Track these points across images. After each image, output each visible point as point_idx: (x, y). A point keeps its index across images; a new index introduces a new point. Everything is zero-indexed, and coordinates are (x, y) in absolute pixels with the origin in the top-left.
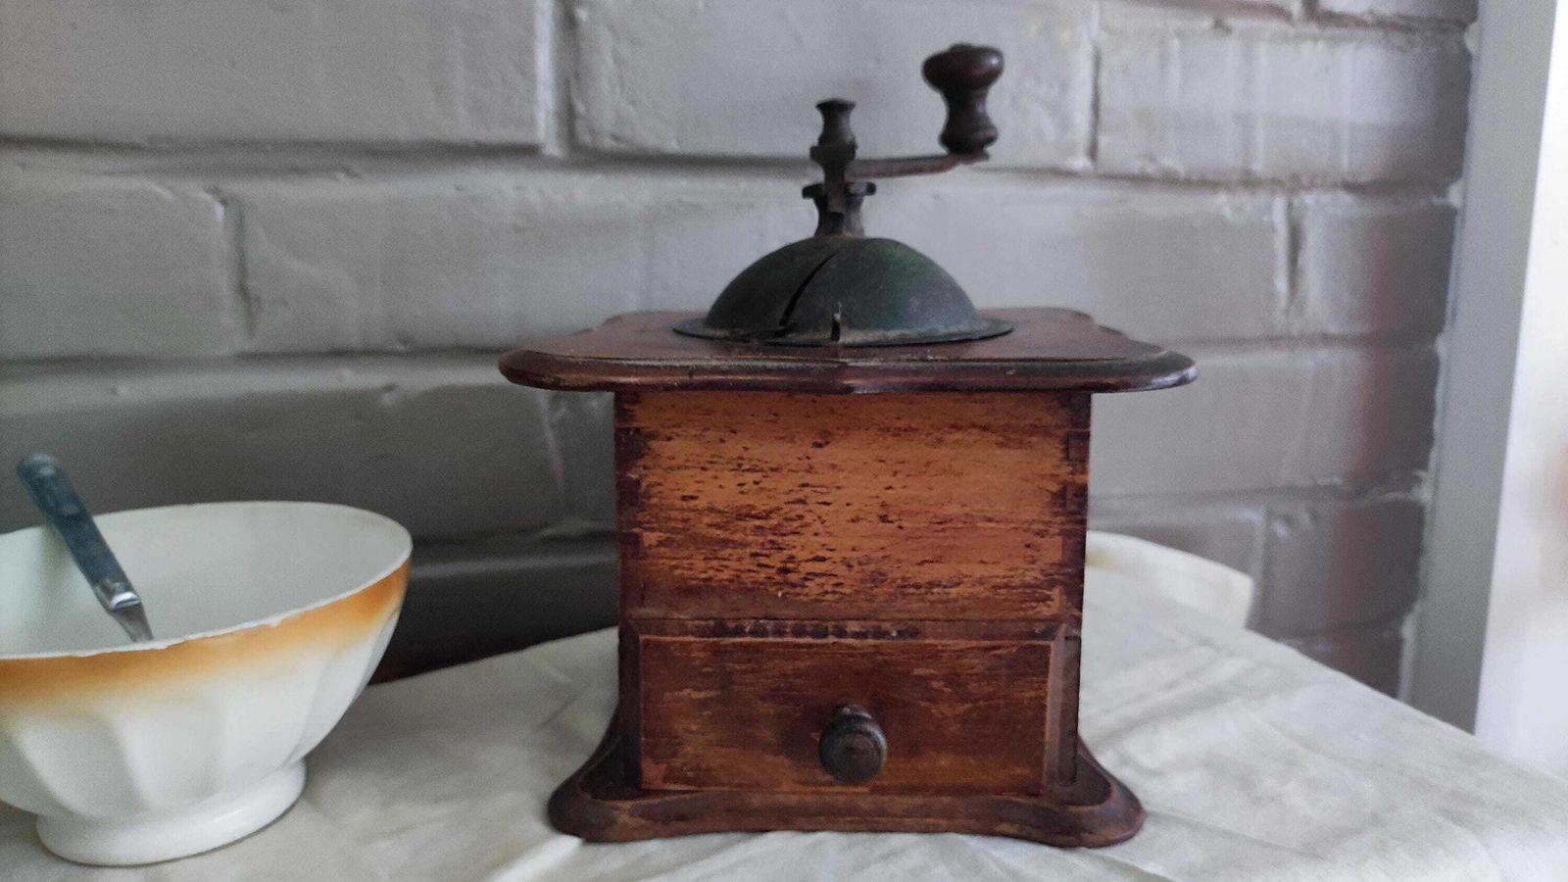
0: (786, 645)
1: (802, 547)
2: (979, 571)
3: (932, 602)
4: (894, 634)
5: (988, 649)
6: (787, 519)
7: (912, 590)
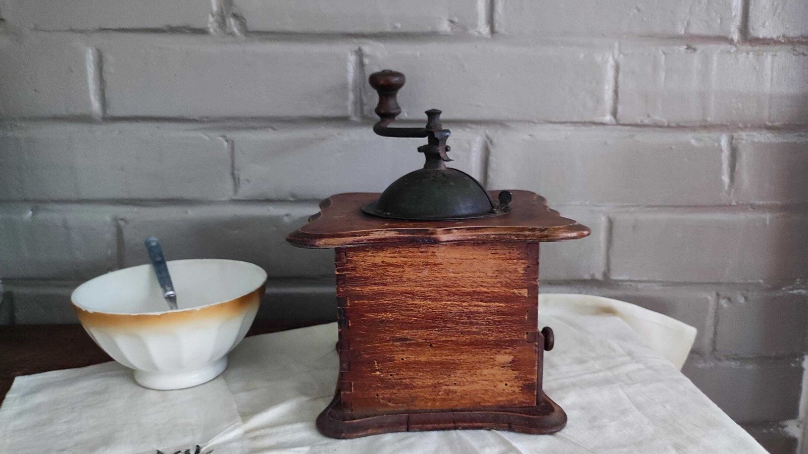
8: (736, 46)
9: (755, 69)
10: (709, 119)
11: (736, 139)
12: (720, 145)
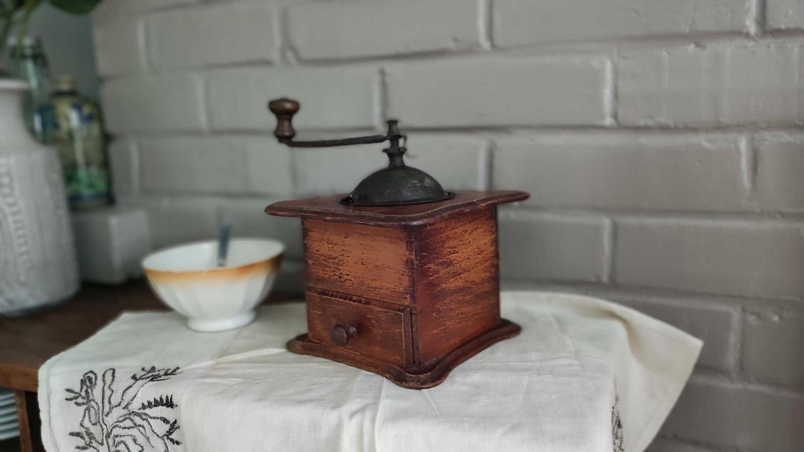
0: (337, 301)
1: (344, 270)
2: (387, 286)
3: (376, 294)
4: (363, 302)
5: (386, 312)
6: (340, 261)
7: (370, 289)
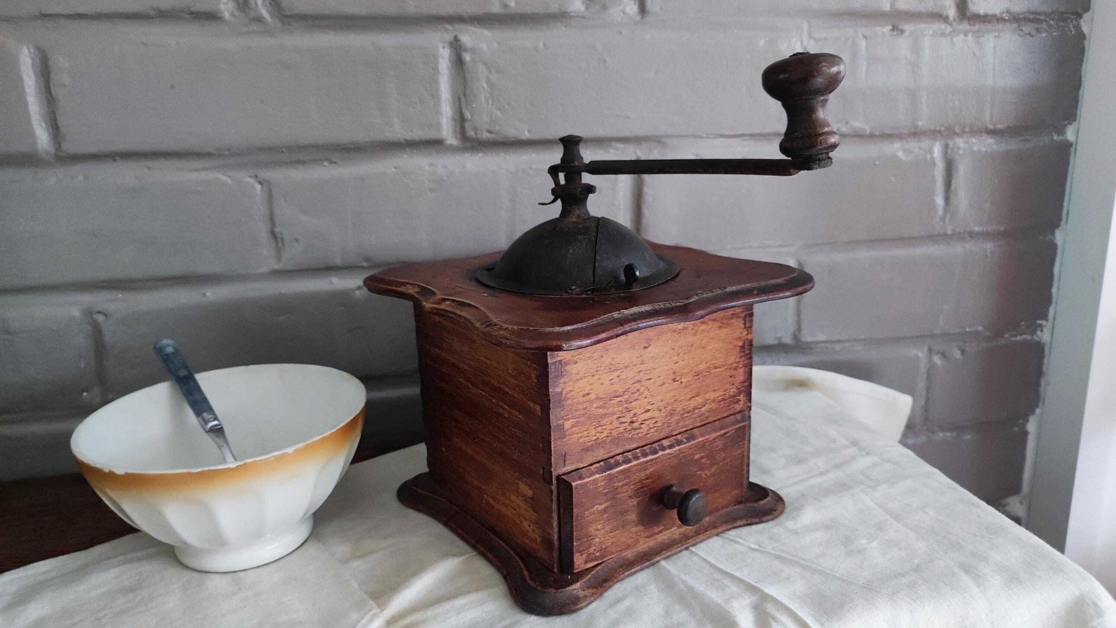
0: (640, 464)
1: (640, 407)
8: (951, 25)
9: (974, 54)
10: (920, 123)
11: (952, 149)
12: (932, 158)
